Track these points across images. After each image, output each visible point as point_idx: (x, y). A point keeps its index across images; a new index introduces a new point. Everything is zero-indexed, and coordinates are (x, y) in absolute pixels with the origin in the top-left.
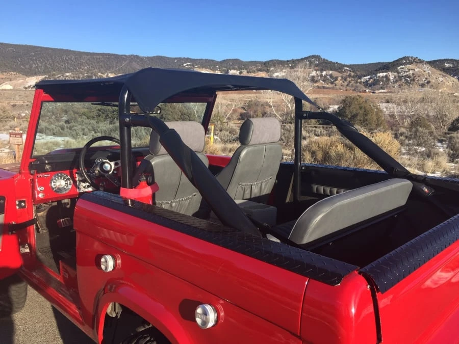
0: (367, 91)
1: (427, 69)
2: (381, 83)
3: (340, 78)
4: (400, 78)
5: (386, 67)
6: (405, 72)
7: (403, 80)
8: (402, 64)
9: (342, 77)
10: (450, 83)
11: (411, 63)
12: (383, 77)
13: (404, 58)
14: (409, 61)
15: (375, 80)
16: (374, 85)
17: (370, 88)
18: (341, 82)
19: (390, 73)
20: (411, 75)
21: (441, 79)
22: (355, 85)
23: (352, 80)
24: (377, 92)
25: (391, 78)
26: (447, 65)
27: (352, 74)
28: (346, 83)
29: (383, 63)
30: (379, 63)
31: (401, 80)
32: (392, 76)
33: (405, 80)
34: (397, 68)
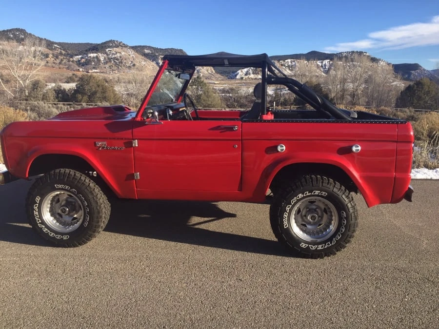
0: (81, 70)
1: (132, 53)
2: (93, 63)
3: (51, 56)
4: (110, 59)
5: (95, 48)
6: (113, 54)
7: (113, 62)
8: (109, 47)
9: (53, 54)
10: (151, 67)
11: (117, 46)
12: (94, 57)
13: (111, 41)
14: (115, 44)
15: (86, 59)
16: (86, 65)
17: (83, 68)
18: (53, 59)
19: (100, 55)
20: (119, 58)
21: (143, 63)
22: (67, 63)
23: (63, 58)
24: (90, 71)
25: (102, 60)
26: (147, 51)
27: (63, 52)
28: (58, 61)
29: (92, 44)
30: (88, 44)
31: (110, 61)
32: (102, 57)
33: (114, 62)
34: (105, 50)
